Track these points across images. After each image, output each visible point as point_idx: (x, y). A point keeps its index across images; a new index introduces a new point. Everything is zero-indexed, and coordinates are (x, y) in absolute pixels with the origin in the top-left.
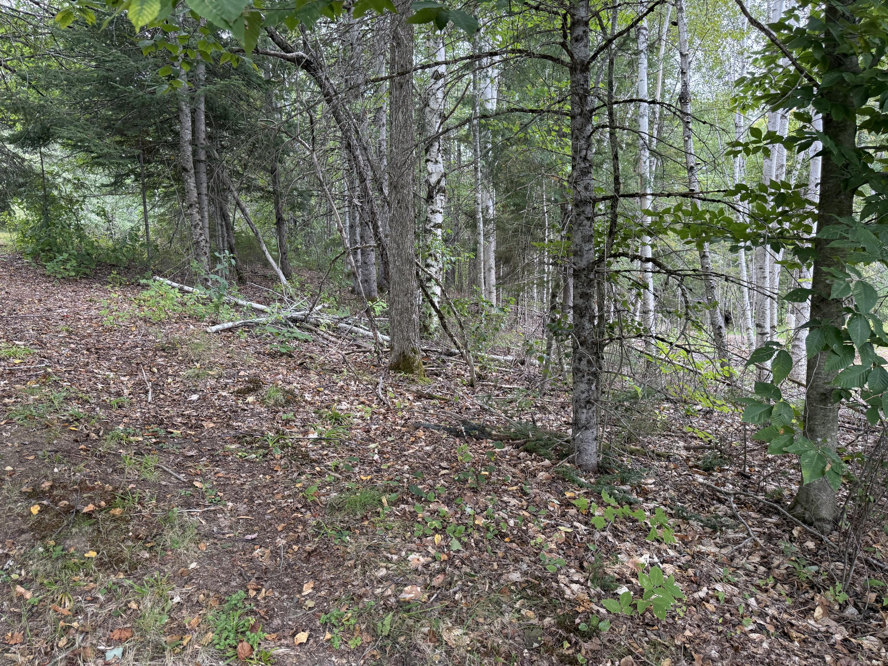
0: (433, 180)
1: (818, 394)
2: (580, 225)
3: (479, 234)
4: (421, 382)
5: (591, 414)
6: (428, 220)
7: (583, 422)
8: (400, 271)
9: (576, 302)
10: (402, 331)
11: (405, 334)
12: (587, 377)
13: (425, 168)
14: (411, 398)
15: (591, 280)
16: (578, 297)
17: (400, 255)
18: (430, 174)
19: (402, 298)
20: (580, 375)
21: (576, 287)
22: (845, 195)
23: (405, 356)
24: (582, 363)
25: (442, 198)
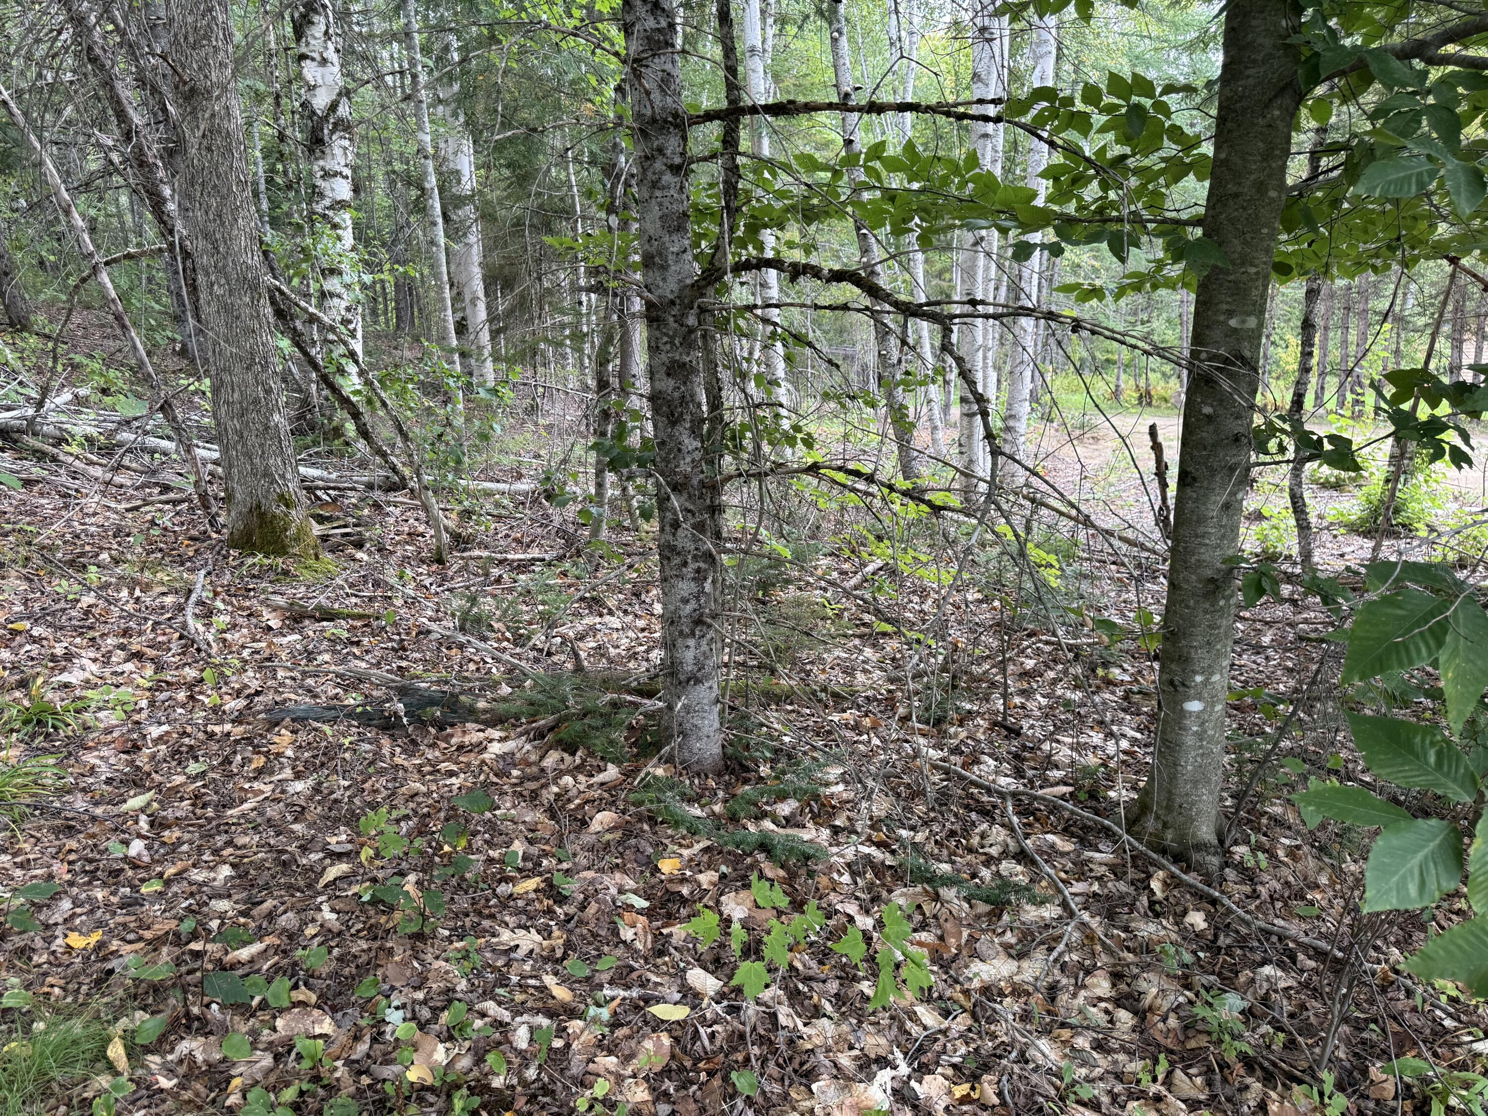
0: (321, 101)
1: (1200, 581)
2: (654, 185)
3: (434, 224)
4: (307, 576)
5: (705, 648)
6: (316, 193)
7: (689, 668)
8: (227, 309)
9: (659, 386)
10: (249, 456)
11: (257, 461)
12: (692, 566)
13: (299, 76)
14: (275, 623)
15: (691, 330)
16: (661, 374)
17: (221, 271)
18: (312, 88)
19: (238, 375)
20: (677, 561)
21: (653, 349)
22: (1280, 108)
23: (262, 515)
24: (680, 532)
25: (346, 143)
